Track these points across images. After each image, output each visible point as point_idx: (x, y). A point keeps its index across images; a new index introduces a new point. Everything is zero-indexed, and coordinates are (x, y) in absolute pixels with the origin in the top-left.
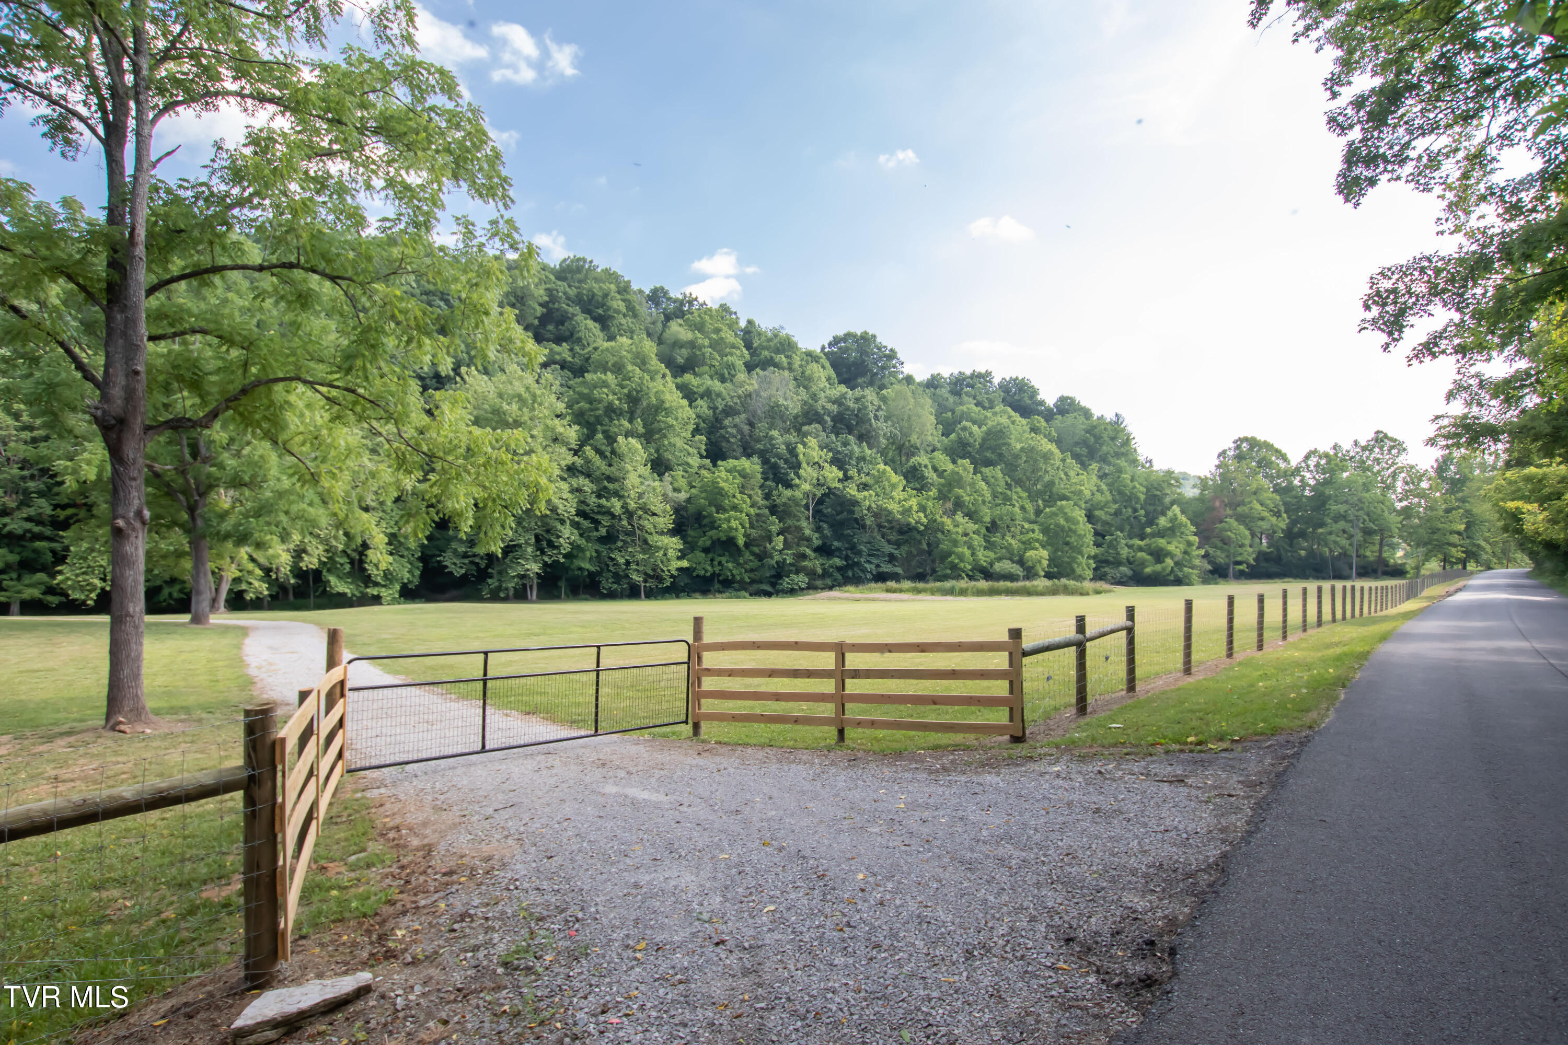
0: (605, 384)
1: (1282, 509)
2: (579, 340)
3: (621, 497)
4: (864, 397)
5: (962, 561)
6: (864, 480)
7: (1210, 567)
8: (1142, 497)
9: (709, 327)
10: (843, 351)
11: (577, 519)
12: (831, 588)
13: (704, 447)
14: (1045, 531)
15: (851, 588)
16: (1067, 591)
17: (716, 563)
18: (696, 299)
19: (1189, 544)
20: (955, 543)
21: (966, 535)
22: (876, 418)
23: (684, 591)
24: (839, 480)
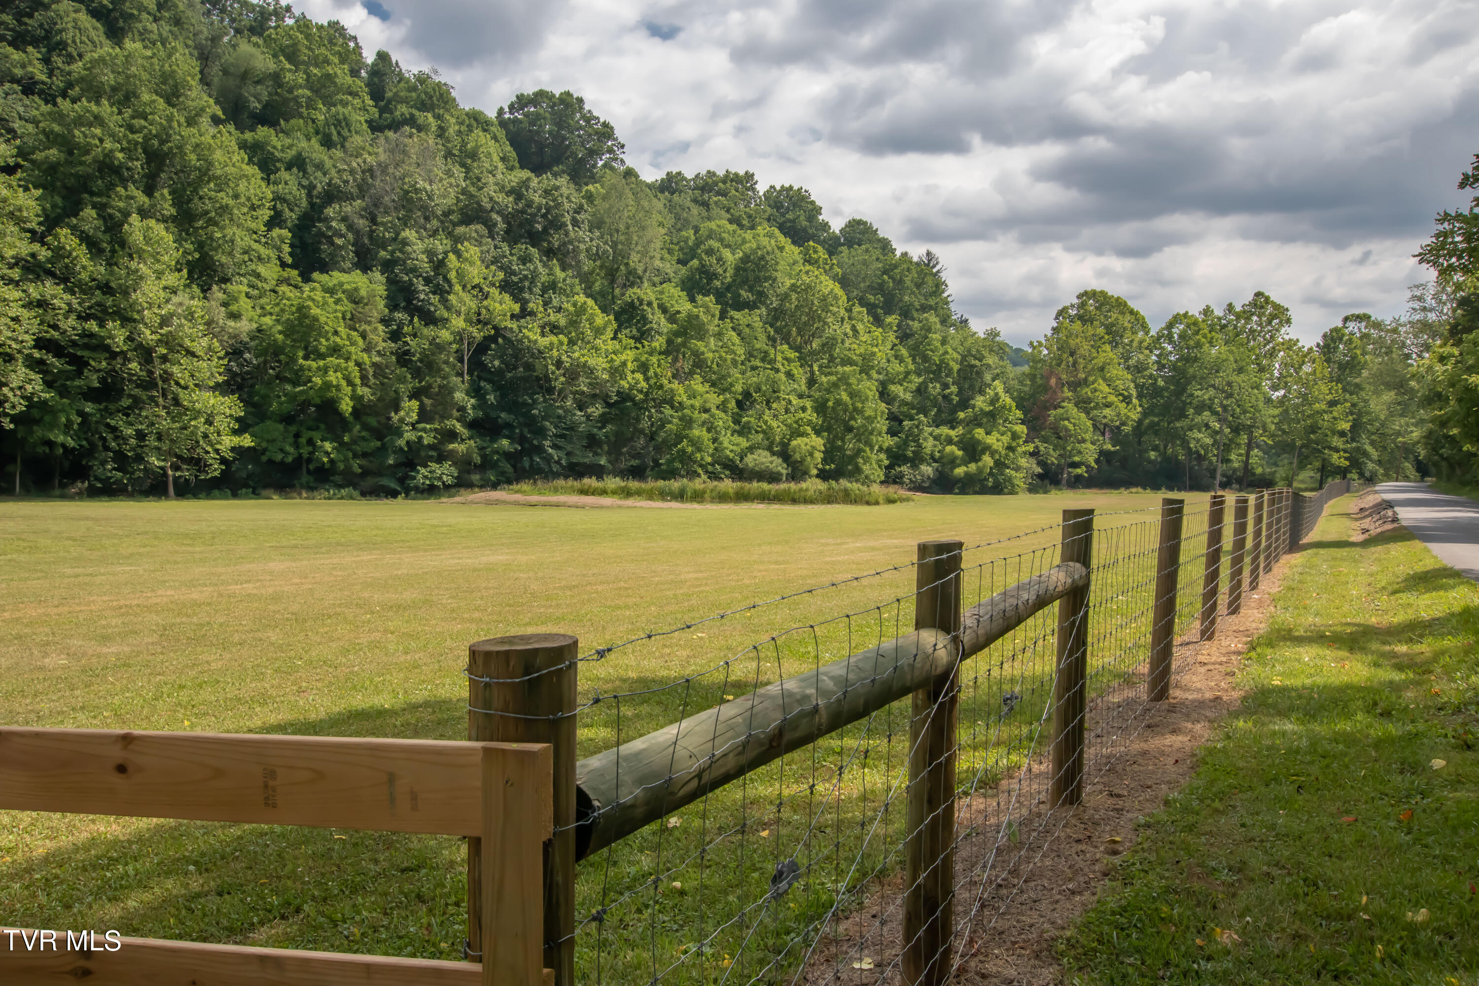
0: (98, 120)
1: (1134, 393)
2: (61, 46)
3: (126, 320)
4: (557, 188)
5: (699, 450)
6: (552, 318)
7: (1039, 470)
8: (956, 367)
9: (304, 54)
10: (534, 119)
11: (37, 354)
12: (495, 486)
13: (287, 249)
14: (821, 408)
15: (525, 486)
16: (848, 498)
17: (303, 440)
18: (288, 9)
19: (1015, 436)
20: (688, 422)
21: (706, 411)
22: (575, 223)
23: (246, 486)
24: (513, 316)
